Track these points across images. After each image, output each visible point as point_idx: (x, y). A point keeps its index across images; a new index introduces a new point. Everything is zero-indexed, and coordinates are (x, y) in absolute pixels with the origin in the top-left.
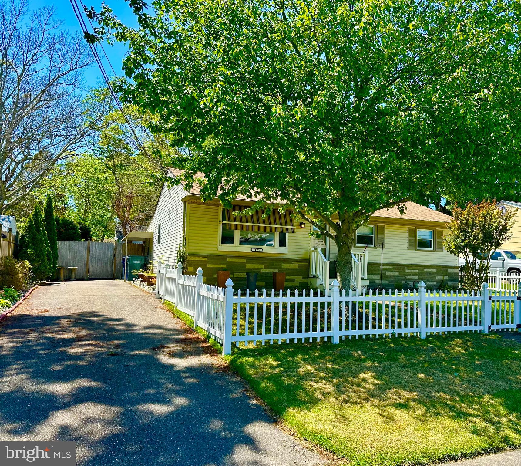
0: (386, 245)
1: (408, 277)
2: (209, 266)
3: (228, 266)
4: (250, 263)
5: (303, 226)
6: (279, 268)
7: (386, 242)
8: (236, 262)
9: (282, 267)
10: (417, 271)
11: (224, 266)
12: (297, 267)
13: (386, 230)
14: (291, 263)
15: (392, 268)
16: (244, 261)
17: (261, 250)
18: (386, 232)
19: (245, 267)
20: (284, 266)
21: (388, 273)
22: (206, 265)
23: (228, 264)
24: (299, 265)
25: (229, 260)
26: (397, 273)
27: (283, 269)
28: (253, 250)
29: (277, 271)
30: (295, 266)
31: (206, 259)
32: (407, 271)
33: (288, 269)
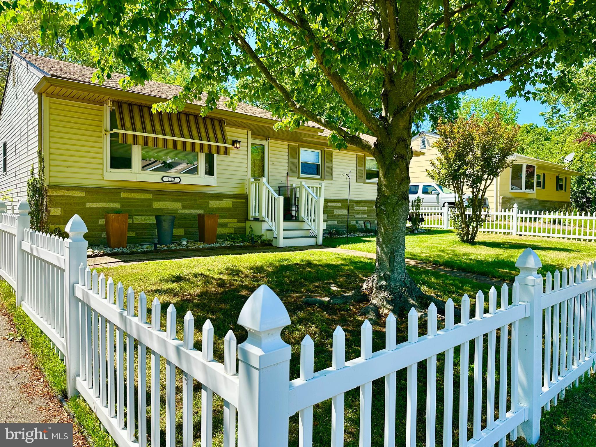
0: (333, 176)
1: (357, 216)
2: (89, 205)
3: (122, 206)
4: (160, 201)
5: (238, 145)
6: (205, 207)
7: (333, 173)
8: (138, 199)
9: (210, 206)
10: (365, 208)
11: (117, 206)
12: (231, 206)
13: (334, 157)
14: (222, 200)
15: (340, 205)
16: (151, 196)
17: (177, 180)
18: (334, 160)
19: (151, 206)
20: (213, 204)
21: (337, 212)
22: (84, 204)
23: (122, 201)
24: (233, 202)
25: (123, 195)
26: (346, 212)
27: (212, 208)
28: (165, 179)
29: (201, 212)
30: (227, 204)
31: (83, 194)
32: (356, 208)
33: (218, 209)
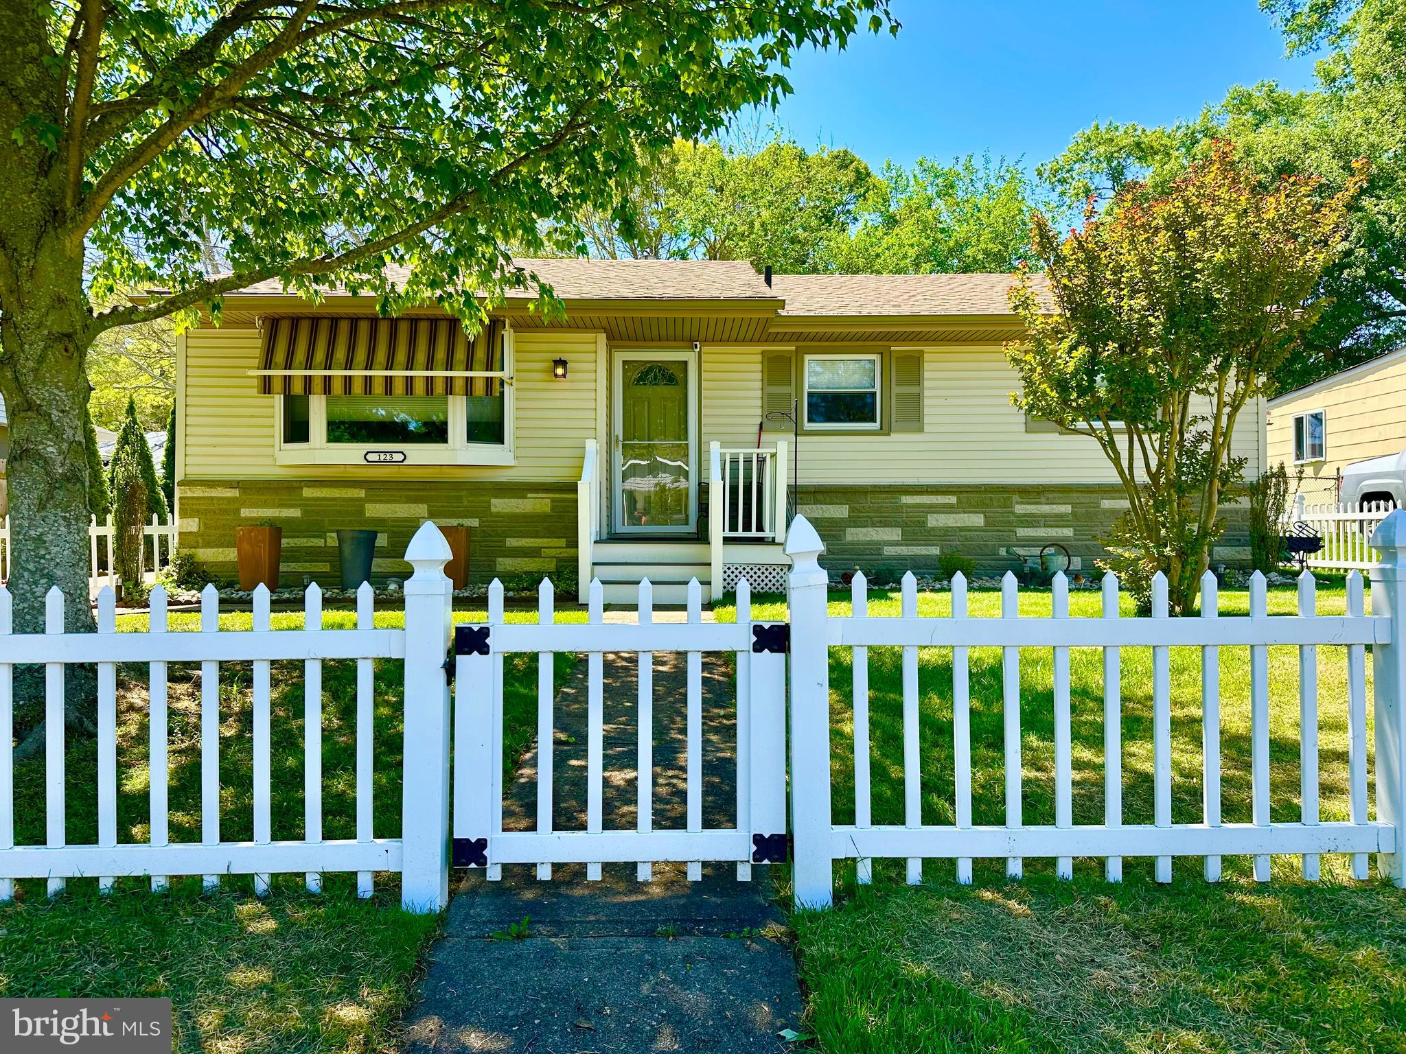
0: (926, 420)
1: (1022, 532)
2: (245, 513)
3: (305, 513)
4: (381, 502)
5: (560, 371)
6: (483, 512)
7: (926, 411)
8: (335, 499)
9: (493, 509)
10: (1067, 509)
11: (295, 513)
12: (547, 509)
13: (926, 366)
14: (525, 497)
15: (953, 500)
16: (361, 493)
17: (399, 457)
18: (927, 375)
19: (361, 512)
20: (500, 505)
21: (935, 521)
22: (238, 510)
23: (304, 504)
24: (553, 500)
25: (307, 492)
26: (978, 520)
27: (498, 515)
28: (371, 457)
29: (474, 523)
30: (537, 504)
31: (235, 493)
32: (1020, 509)
33: (513, 517)
